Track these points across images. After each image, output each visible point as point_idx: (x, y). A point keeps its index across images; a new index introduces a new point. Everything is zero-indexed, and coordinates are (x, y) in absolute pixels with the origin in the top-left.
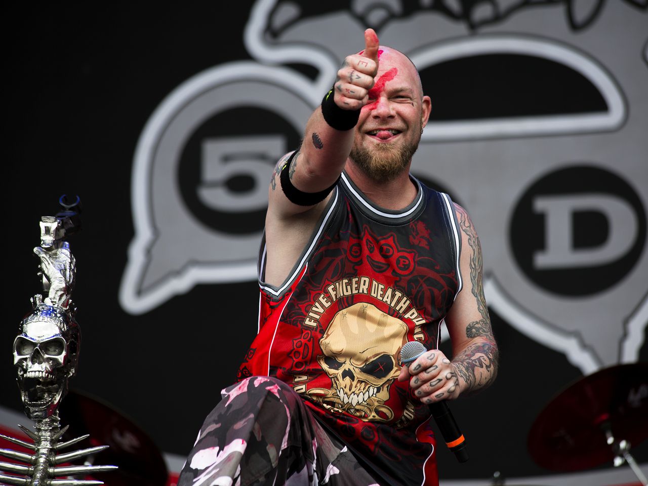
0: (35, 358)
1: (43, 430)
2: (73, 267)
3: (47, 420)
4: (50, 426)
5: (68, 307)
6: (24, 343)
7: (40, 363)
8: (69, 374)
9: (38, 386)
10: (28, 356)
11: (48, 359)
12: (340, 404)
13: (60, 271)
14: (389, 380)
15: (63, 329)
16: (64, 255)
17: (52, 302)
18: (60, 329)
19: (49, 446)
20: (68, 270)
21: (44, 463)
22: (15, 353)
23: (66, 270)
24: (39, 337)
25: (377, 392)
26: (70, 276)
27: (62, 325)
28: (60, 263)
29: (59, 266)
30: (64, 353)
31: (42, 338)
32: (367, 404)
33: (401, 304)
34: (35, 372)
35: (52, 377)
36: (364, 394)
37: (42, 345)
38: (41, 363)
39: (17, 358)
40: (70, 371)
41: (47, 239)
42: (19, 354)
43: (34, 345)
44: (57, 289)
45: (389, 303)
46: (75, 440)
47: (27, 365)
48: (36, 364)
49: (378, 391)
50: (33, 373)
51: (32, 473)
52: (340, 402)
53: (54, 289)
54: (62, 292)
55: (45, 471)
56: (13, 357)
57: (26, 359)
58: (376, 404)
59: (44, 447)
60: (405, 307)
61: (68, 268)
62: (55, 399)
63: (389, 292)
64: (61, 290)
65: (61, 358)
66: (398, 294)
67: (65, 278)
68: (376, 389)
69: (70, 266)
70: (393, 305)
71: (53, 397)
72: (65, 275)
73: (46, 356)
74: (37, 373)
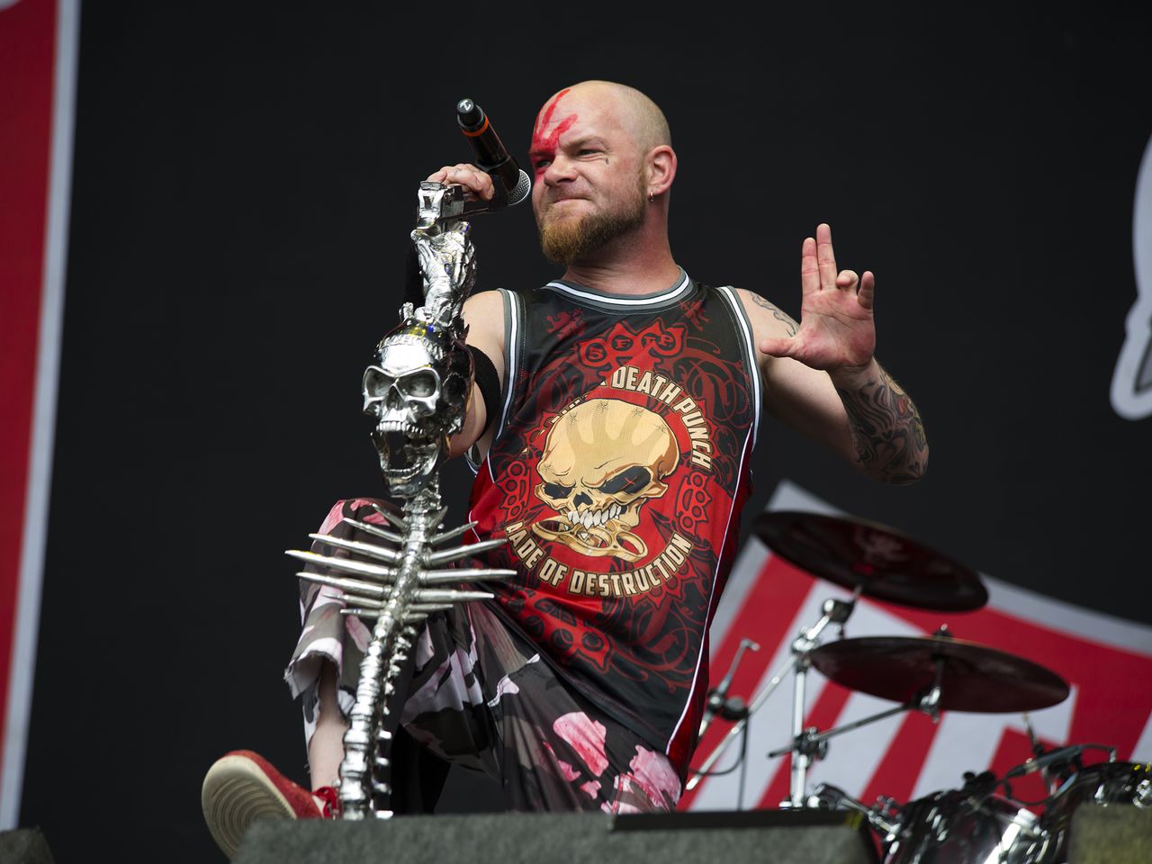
0: (393, 401)
1: (416, 514)
2: (467, 261)
3: (420, 498)
4: (424, 508)
5: (451, 322)
6: (379, 379)
7: (400, 408)
8: (451, 427)
9: (407, 446)
10: (381, 398)
11: (412, 404)
12: (568, 525)
13: (445, 265)
14: (639, 498)
15: (436, 357)
16: (455, 242)
17: (426, 314)
18: (432, 356)
19: (423, 539)
20: (458, 266)
21: (413, 564)
22: (366, 393)
23: (454, 264)
24: (398, 369)
25: (621, 513)
26: (461, 274)
27: (435, 350)
28: (447, 255)
29: (444, 259)
30: (437, 394)
31: (402, 371)
32: (606, 528)
33: (667, 392)
34: (391, 422)
35: (419, 431)
36: (602, 513)
37: (404, 380)
38: (402, 409)
39: (369, 400)
40: (453, 422)
41: (430, 216)
42: (372, 394)
43: (392, 380)
44: (437, 294)
45: (647, 391)
46: (458, 529)
47: (381, 411)
48: (393, 410)
49: (623, 512)
50: (389, 424)
51: (394, 579)
52: (567, 522)
53: (433, 295)
54: (445, 300)
55: (413, 575)
56: (362, 399)
57: (379, 403)
58: (619, 529)
59: (417, 539)
60: (672, 396)
61: (459, 261)
62: (427, 466)
63: (648, 376)
64: (444, 295)
65: (431, 402)
66: (661, 380)
67: (452, 278)
68: (620, 508)
69: (463, 259)
70: (654, 394)
71: (424, 462)
72: (451, 273)
73: (409, 398)
74: (394, 424)
